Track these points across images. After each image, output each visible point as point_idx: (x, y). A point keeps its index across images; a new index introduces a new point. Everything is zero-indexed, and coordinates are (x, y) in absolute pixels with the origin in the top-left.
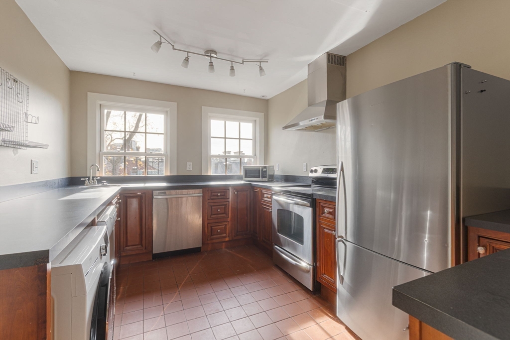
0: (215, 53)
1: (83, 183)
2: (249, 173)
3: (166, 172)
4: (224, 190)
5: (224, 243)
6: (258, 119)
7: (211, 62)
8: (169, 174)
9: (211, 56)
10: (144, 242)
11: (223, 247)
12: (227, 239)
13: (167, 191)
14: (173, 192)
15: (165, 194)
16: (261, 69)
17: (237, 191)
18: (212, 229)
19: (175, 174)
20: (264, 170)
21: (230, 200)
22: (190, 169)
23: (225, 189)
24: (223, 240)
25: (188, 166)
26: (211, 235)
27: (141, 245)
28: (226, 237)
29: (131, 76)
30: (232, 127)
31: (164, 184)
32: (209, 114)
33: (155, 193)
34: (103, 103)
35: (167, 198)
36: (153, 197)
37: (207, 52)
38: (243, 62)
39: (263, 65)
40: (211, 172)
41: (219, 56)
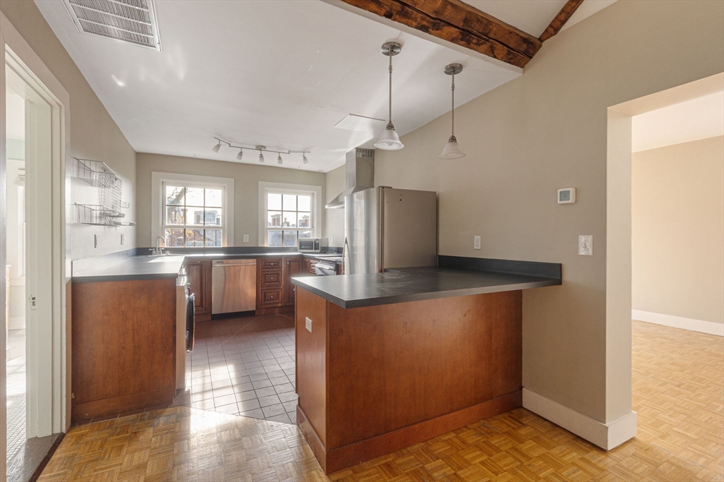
0: (265, 147)
1: (150, 253)
2: (303, 245)
3: (223, 244)
4: (278, 261)
5: (277, 309)
6: (315, 193)
7: (261, 155)
8: (226, 246)
9: (261, 150)
10: (204, 303)
11: (277, 312)
12: (280, 305)
13: (224, 261)
14: (230, 261)
15: (222, 263)
16: (305, 158)
17: (289, 262)
18: (265, 295)
19: (232, 245)
20: (317, 242)
21: (283, 269)
22: (247, 241)
23: (279, 259)
24: (276, 305)
25: (244, 238)
26: (265, 300)
27: (202, 306)
28: (278, 303)
29: (192, 156)
30: (290, 200)
31: (222, 255)
32: (266, 188)
33: (213, 261)
34: (164, 180)
35: (224, 267)
36: (212, 265)
37: (257, 146)
38: (289, 152)
39: (306, 155)
40: (267, 244)
41: (267, 149)
